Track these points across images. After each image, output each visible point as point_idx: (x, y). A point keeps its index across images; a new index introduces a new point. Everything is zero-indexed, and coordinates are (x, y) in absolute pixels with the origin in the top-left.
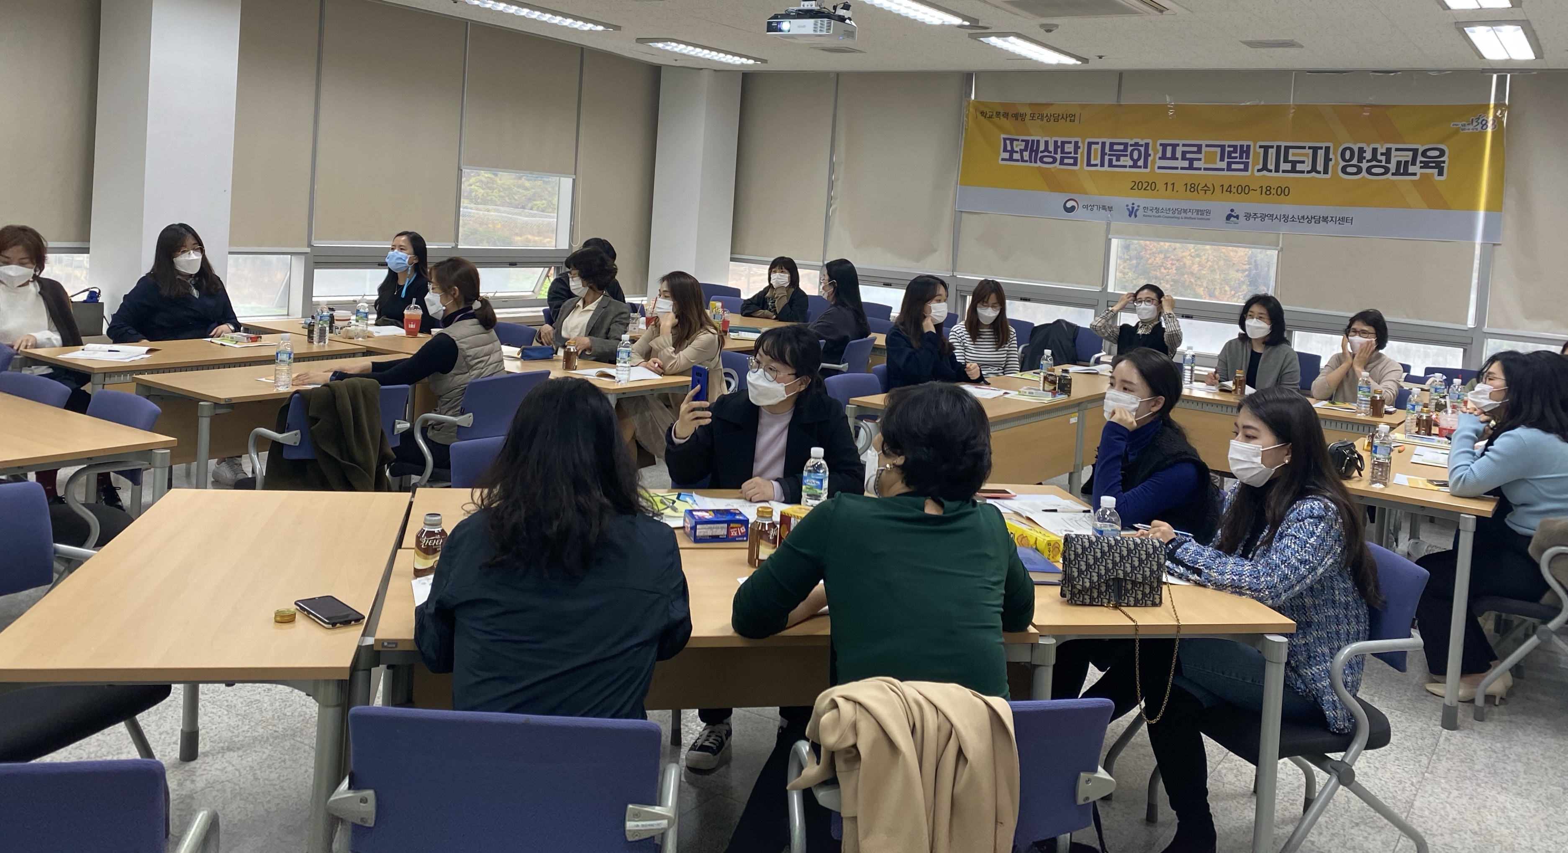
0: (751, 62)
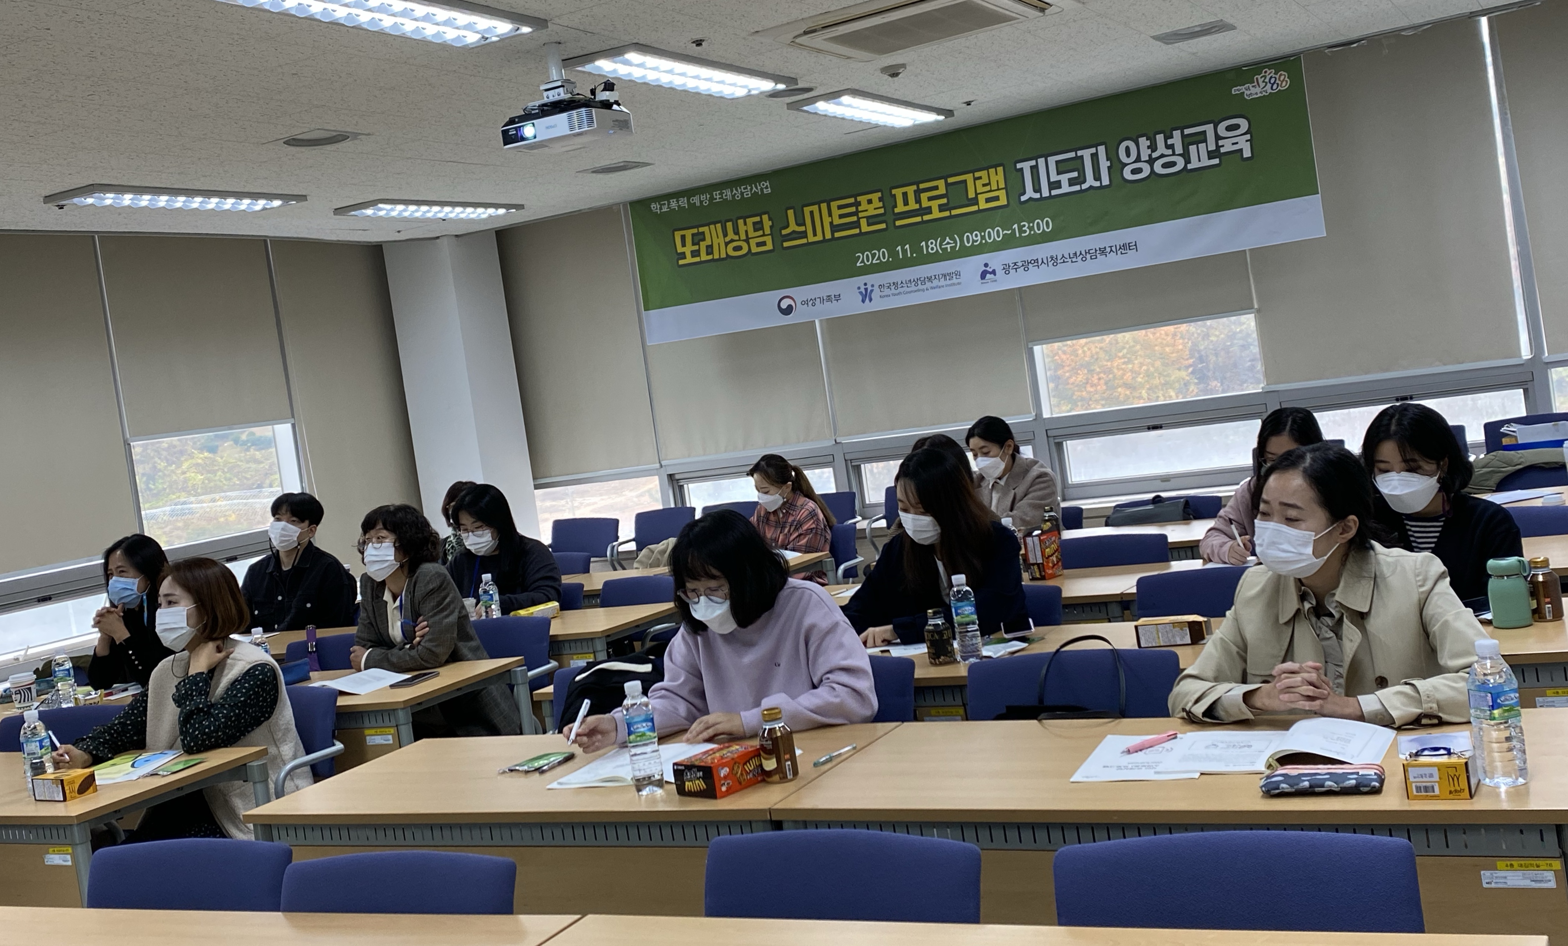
0: (502, 211)
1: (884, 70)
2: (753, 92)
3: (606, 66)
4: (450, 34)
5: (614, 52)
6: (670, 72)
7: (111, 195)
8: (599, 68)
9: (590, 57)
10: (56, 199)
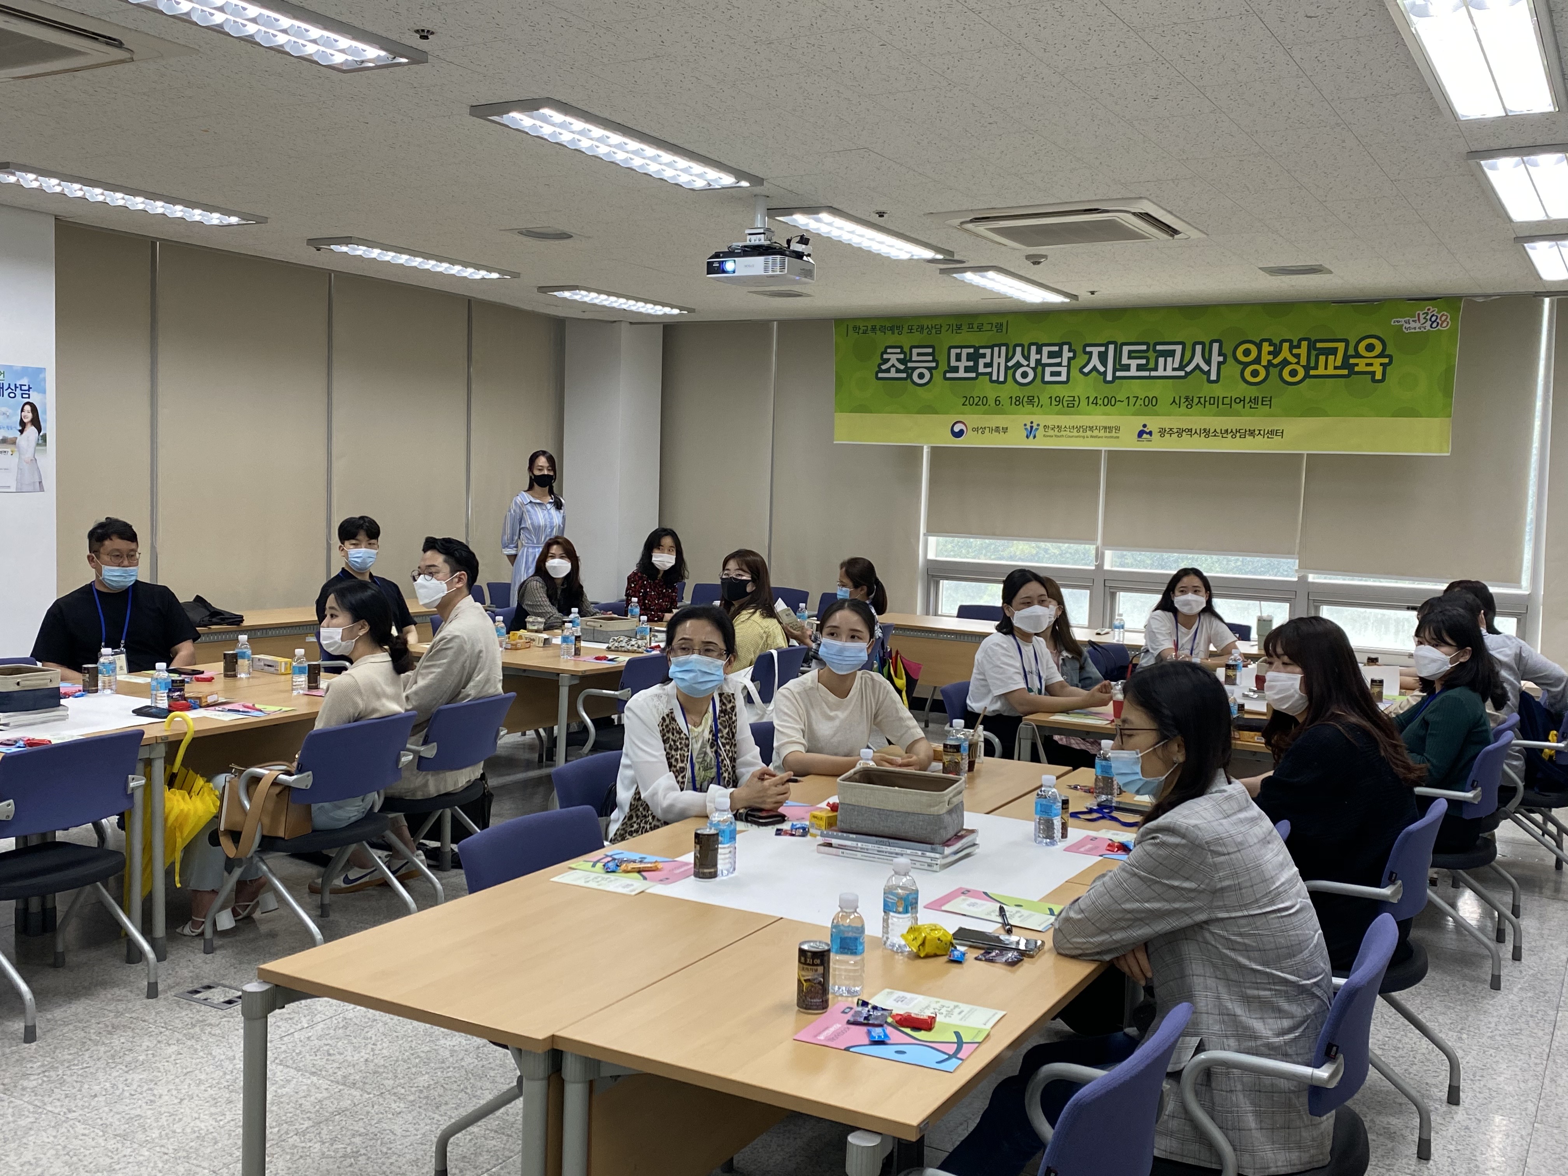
0: (676, 311)
1: (1028, 257)
2: (915, 257)
3: (801, 220)
4: (683, 179)
5: (811, 210)
6: (852, 232)
7: (364, 248)
8: (795, 220)
9: (789, 211)
10: (316, 243)
